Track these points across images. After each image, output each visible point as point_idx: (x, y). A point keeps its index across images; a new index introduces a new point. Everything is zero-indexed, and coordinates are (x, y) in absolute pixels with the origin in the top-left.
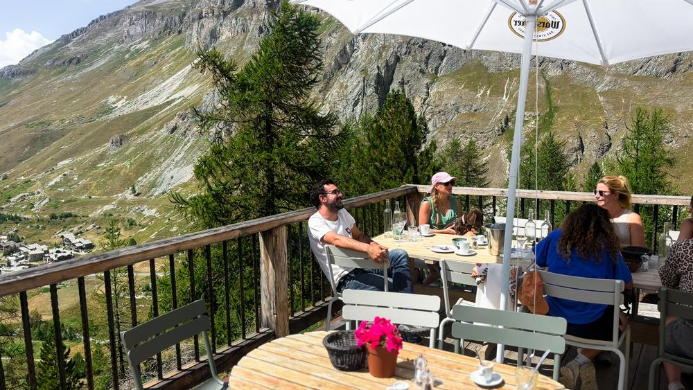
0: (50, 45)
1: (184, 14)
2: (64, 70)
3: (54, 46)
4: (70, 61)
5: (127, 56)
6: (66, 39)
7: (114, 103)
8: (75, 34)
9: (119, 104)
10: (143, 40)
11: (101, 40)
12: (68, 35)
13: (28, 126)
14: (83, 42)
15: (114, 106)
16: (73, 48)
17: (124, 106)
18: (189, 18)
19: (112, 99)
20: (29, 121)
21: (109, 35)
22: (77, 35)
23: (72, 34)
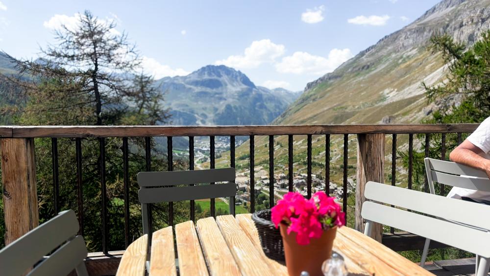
0: (352, 59)
1: (448, 26)
2: (359, 74)
3: (355, 59)
4: (363, 68)
5: (400, 61)
6: (362, 54)
7: (387, 94)
8: (368, 50)
9: (391, 95)
10: (413, 49)
11: (384, 52)
12: (363, 52)
13: (334, 109)
14: (373, 54)
15: (387, 96)
16: (365, 59)
17: (394, 96)
18: (451, 28)
19: (387, 91)
20: (335, 106)
21: (389, 48)
22: (369, 50)
23: (366, 50)
